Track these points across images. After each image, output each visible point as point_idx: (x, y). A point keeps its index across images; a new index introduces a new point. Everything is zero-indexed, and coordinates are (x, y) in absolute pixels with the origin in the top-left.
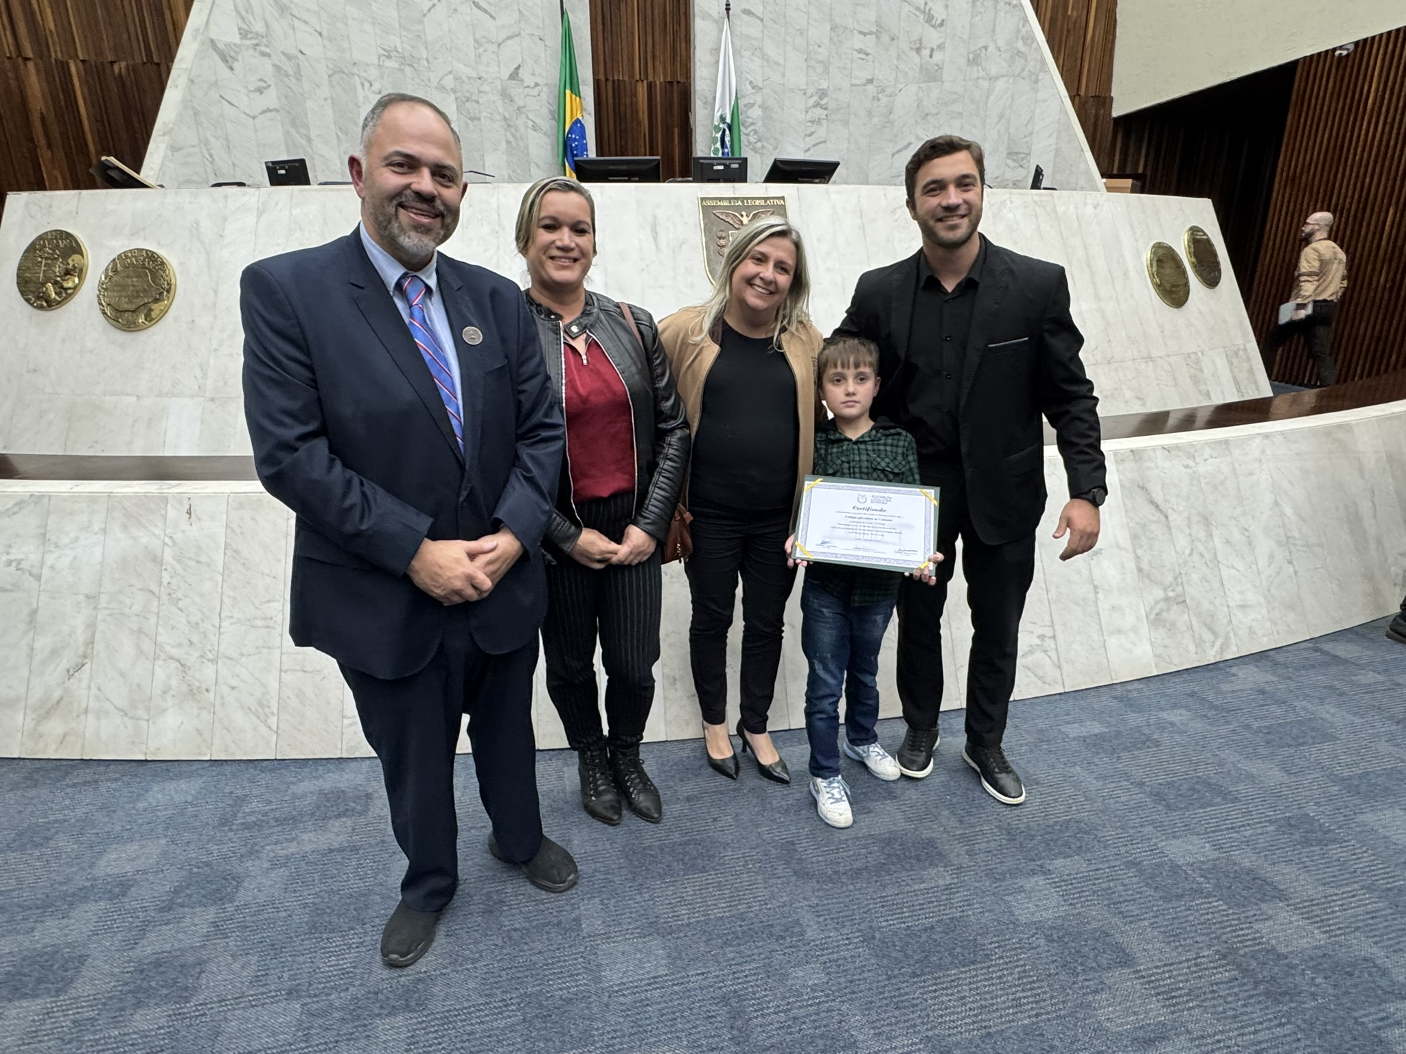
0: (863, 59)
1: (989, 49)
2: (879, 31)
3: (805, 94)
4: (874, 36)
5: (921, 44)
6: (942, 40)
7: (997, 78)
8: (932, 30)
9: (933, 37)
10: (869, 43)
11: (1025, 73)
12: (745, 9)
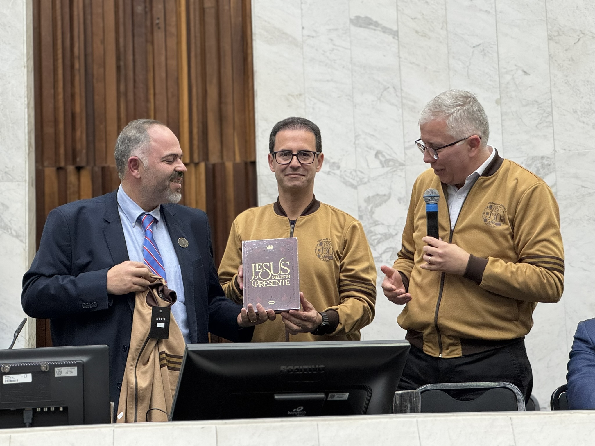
12: (358, 18)
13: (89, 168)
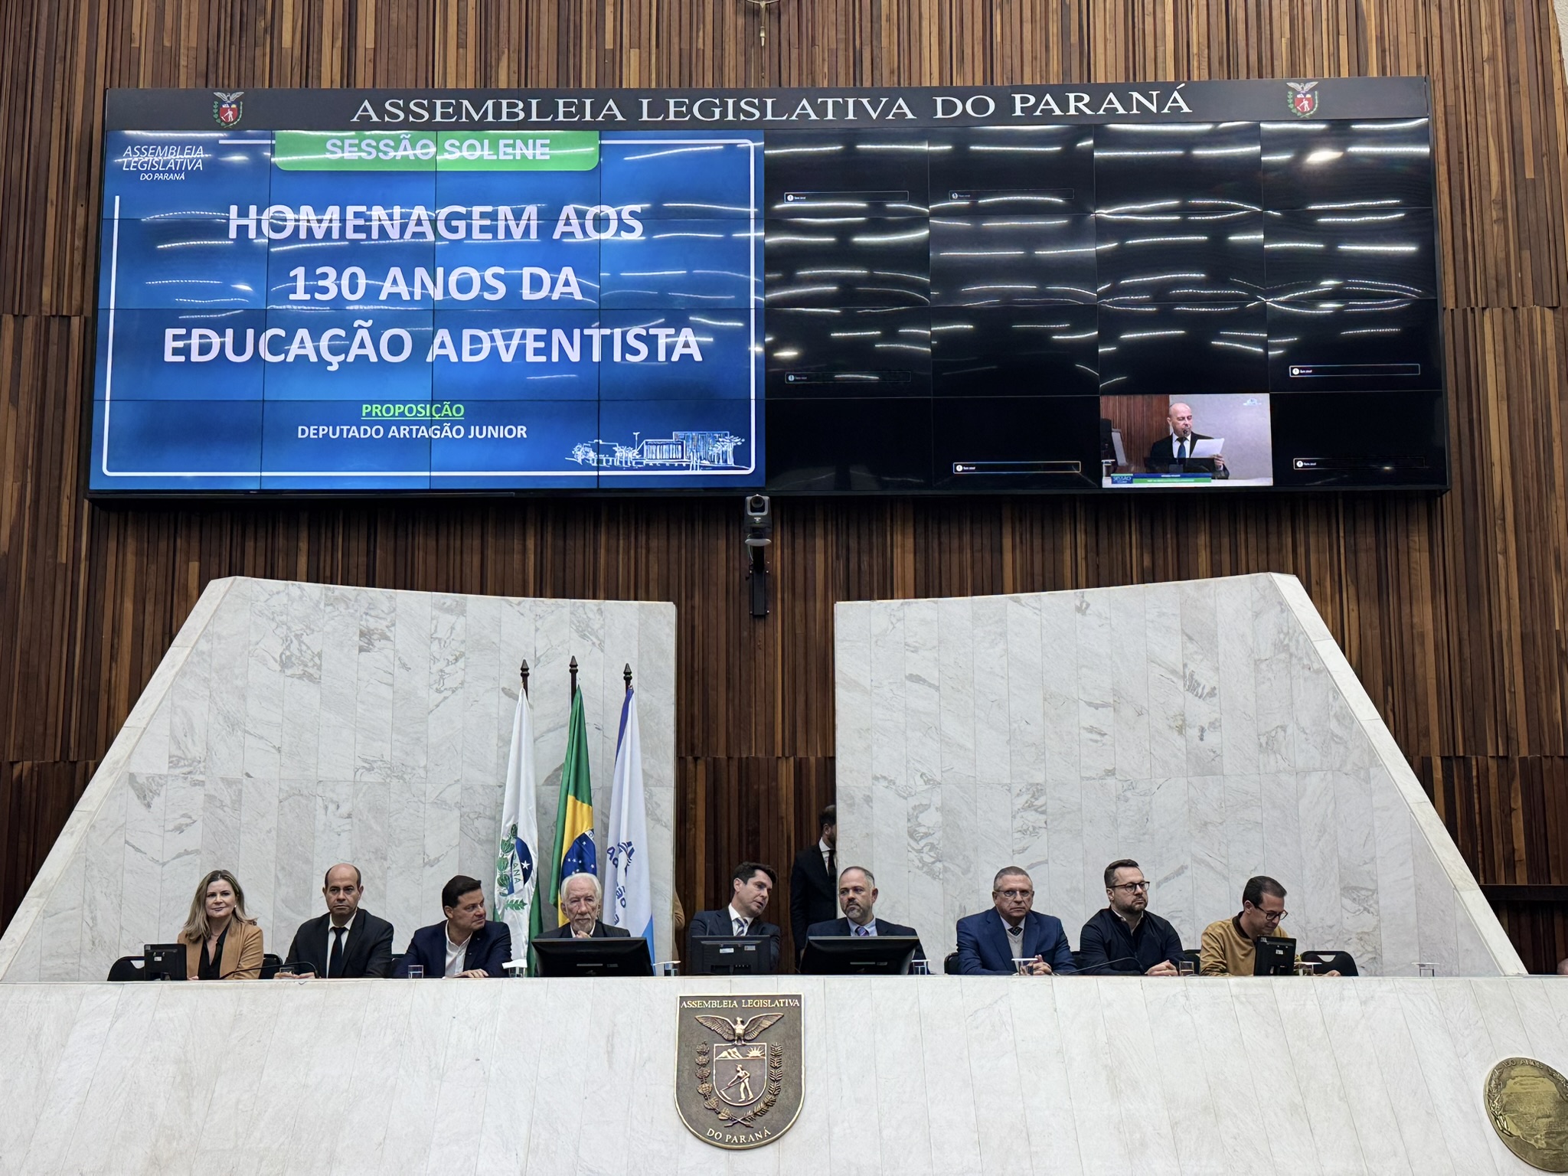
0: (1096, 741)
1: (1289, 731)
2: (1116, 701)
3: (1009, 790)
4: (1112, 709)
5: (1184, 721)
6: (1217, 716)
7: (1307, 772)
8: (1200, 702)
9: (1201, 712)
10: (1103, 718)
11: (1348, 767)
12: (911, 675)
13: (703, 758)
